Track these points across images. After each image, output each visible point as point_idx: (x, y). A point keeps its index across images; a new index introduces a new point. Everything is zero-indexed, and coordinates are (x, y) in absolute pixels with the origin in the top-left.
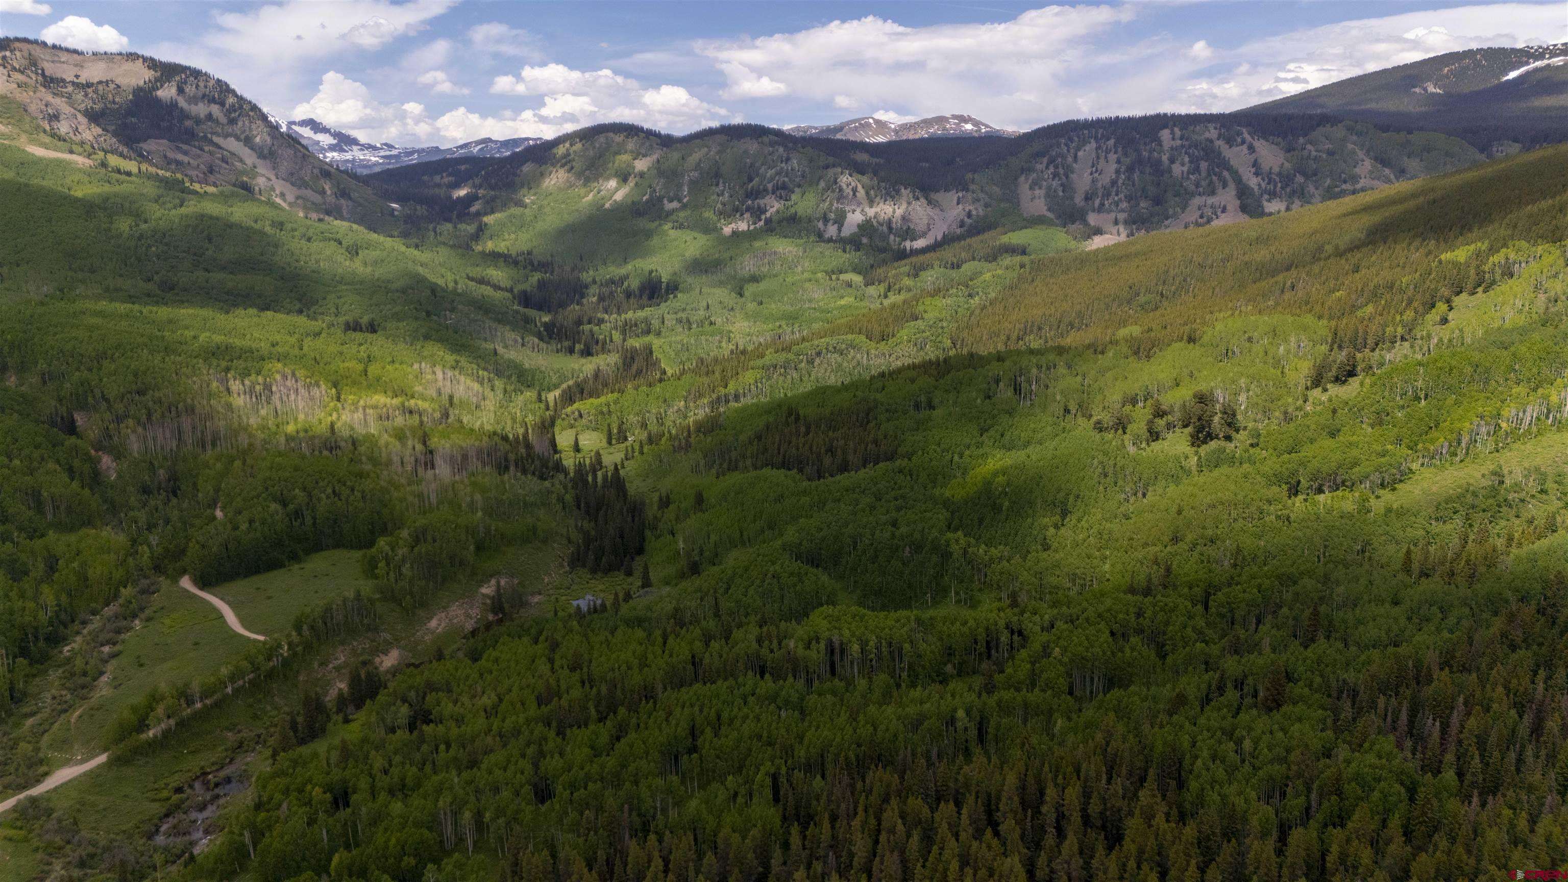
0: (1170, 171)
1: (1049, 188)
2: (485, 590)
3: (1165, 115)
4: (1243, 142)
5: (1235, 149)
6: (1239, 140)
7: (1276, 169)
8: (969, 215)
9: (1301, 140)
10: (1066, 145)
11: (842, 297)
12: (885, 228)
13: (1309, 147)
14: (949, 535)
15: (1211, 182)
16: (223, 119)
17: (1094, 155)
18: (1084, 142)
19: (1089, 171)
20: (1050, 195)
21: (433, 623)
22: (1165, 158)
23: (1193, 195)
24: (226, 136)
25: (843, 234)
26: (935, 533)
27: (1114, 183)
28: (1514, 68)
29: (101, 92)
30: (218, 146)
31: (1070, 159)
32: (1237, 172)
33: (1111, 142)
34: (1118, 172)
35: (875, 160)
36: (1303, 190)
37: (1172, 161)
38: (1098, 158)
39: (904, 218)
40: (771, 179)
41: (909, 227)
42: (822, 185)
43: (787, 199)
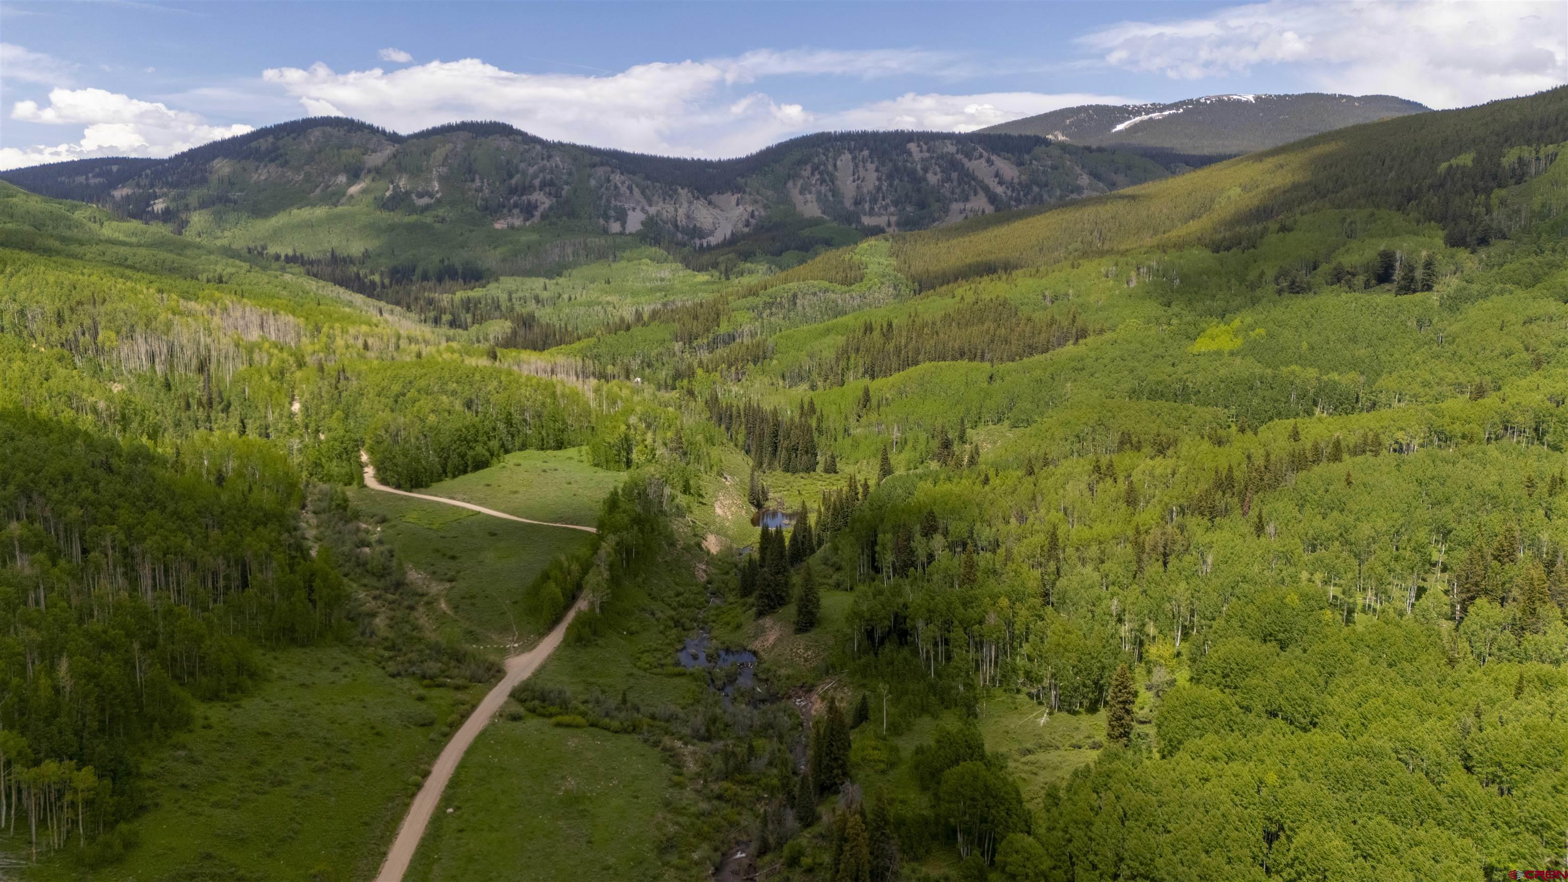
0: (925, 179)
1: (819, 193)
4: (981, 156)
5: (976, 162)
6: (976, 154)
7: (1016, 180)
8: (752, 216)
9: (1027, 156)
10: (825, 154)
12: (670, 226)
13: (1035, 162)
15: (963, 190)
17: (852, 163)
18: (839, 153)
19: (851, 178)
20: (820, 199)
22: (918, 168)
23: (951, 201)
27: (879, 189)
28: (1122, 122)
32: (982, 181)
33: (866, 153)
34: (879, 179)
36: (1041, 199)
38: (857, 166)
39: (688, 217)
40: (535, 176)
41: (695, 226)
42: (593, 183)
43: (557, 195)
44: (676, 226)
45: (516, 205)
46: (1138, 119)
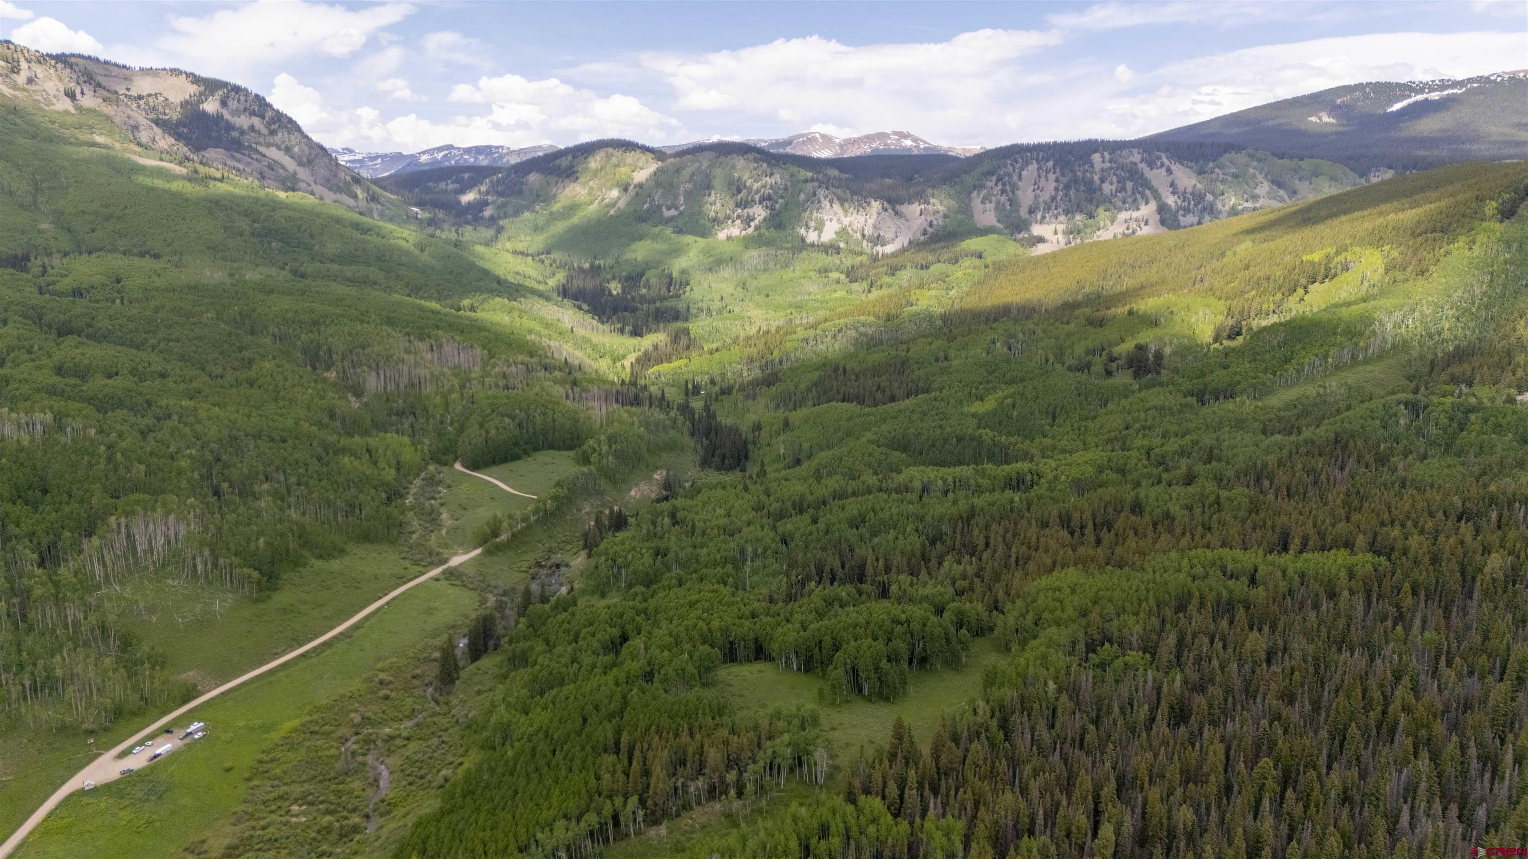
1: (998, 202)
2: (656, 476)
3: (1096, 140)
4: (1162, 165)
5: (1155, 171)
6: (1159, 163)
7: (1189, 190)
8: (931, 225)
9: (1211, 165)
10: (1012, 165)
11: (835, 291)
12: (859, 236)
13: (1217, 170)
14: (980, 431)
15: (1135, 199)
16: (264, 131)
17: (1036, 174)
18: (1027, 163)
19: (1032, 188)
20: (999, 208)
21: (633, 493)
22: (1096, 178)
23: (1120, 210)
24: (269, 145)
25: (822, 240)
26: (970, 431)
27: (1053, 199)
28: (1398, 100)
29: (152, 104)
30: (264, 156)
31: (1015, 178)
32: (1157, 191)
33: (1051, 163)
34: (1056, 189)
35: (845, 176)
36: (1212, 207)
37: (1102, 180)
38: (1039, 177)
39: (875, 227)
40: (758, 191)
41: (879, 235)
42: (802, 197)
43: (772, 208)
44: (864, 236)
45: (739, 217)
46: (1420, 97)
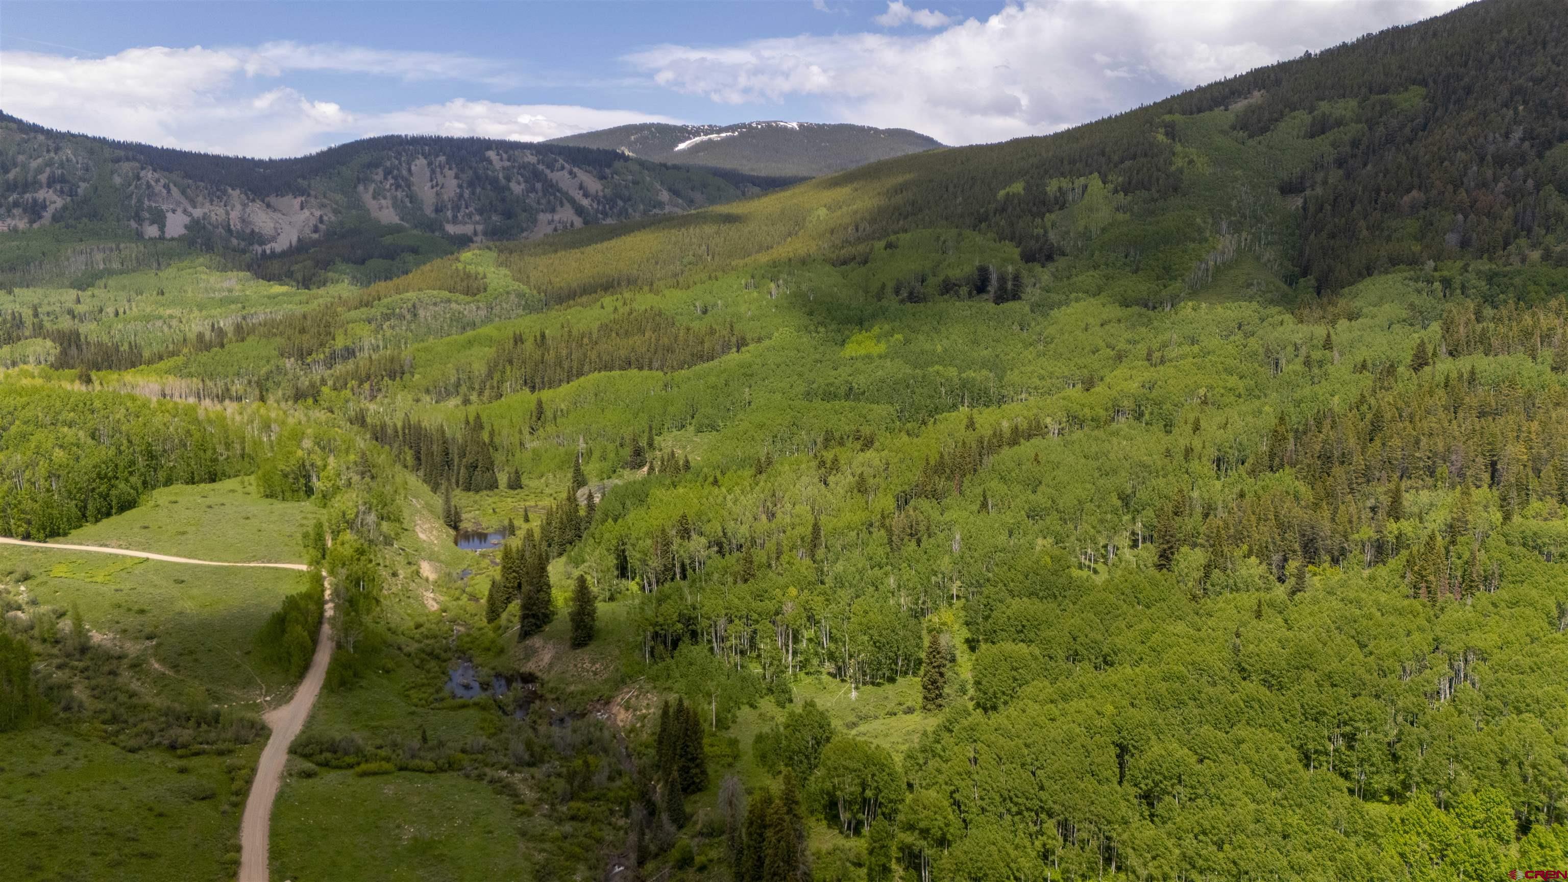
0: (509, 189)
4: (563, 168)
5: (558, 174)
6: (558, 166)
8: (321, 220)
9: (608, 171)
10: (397, 158)
13: (616, 176)
15: (549, 202)
17: (428, 170)
19: (429, 184)
20: (398, 205)
22: (500, 177)
23: (538, 212)
27: (461, 196)
28: (683, 141)
32: (567, 193)
33: (442, 159)
34: (460, 186)
36: (626, 211)
38: (434, 172)
39: (243, 221)
40: (39, 170)
41: (253, 231)
42: (117, 180)
43: (72, 193)
44: (229, 230)
45: (16, 204)
46: (697, 139)
